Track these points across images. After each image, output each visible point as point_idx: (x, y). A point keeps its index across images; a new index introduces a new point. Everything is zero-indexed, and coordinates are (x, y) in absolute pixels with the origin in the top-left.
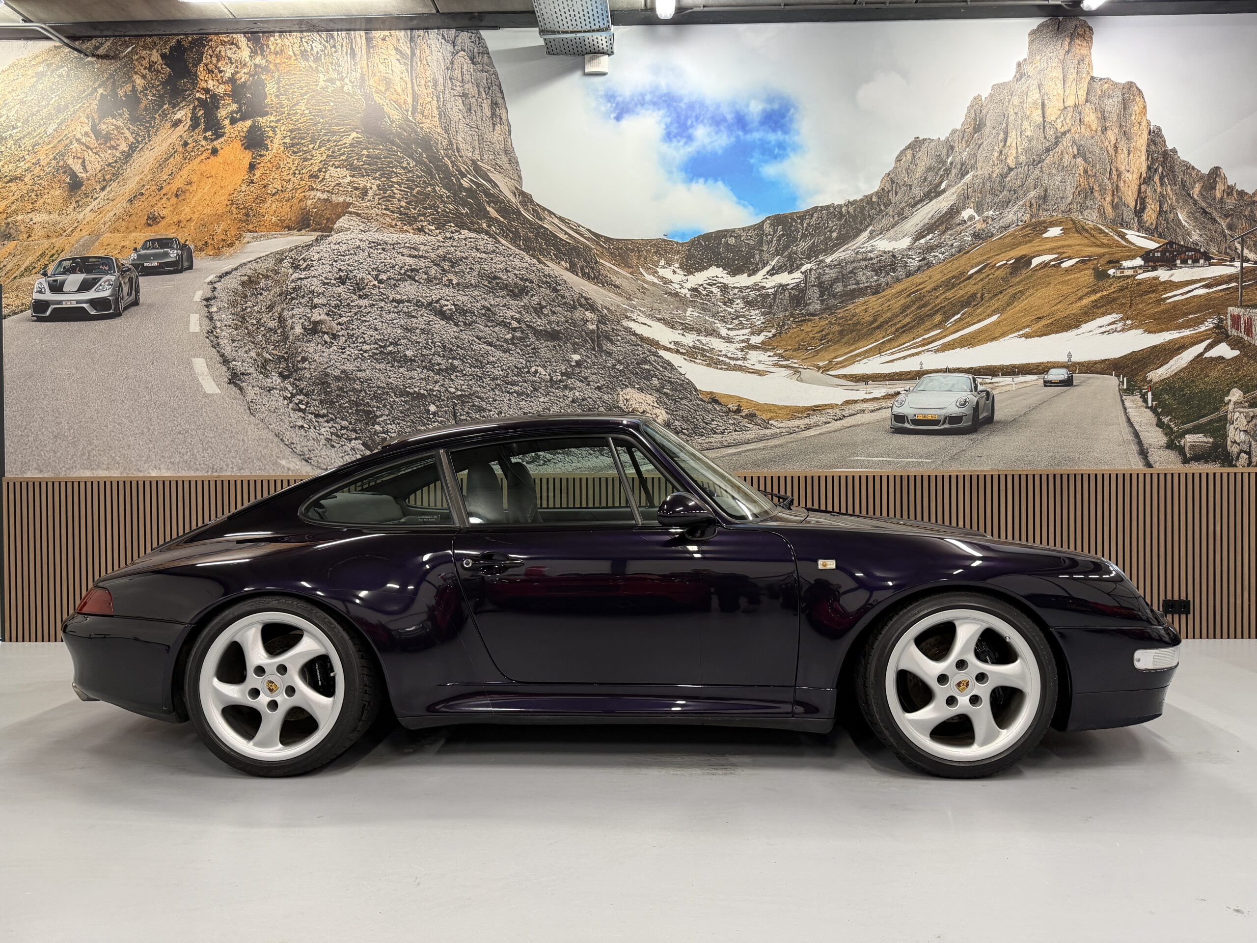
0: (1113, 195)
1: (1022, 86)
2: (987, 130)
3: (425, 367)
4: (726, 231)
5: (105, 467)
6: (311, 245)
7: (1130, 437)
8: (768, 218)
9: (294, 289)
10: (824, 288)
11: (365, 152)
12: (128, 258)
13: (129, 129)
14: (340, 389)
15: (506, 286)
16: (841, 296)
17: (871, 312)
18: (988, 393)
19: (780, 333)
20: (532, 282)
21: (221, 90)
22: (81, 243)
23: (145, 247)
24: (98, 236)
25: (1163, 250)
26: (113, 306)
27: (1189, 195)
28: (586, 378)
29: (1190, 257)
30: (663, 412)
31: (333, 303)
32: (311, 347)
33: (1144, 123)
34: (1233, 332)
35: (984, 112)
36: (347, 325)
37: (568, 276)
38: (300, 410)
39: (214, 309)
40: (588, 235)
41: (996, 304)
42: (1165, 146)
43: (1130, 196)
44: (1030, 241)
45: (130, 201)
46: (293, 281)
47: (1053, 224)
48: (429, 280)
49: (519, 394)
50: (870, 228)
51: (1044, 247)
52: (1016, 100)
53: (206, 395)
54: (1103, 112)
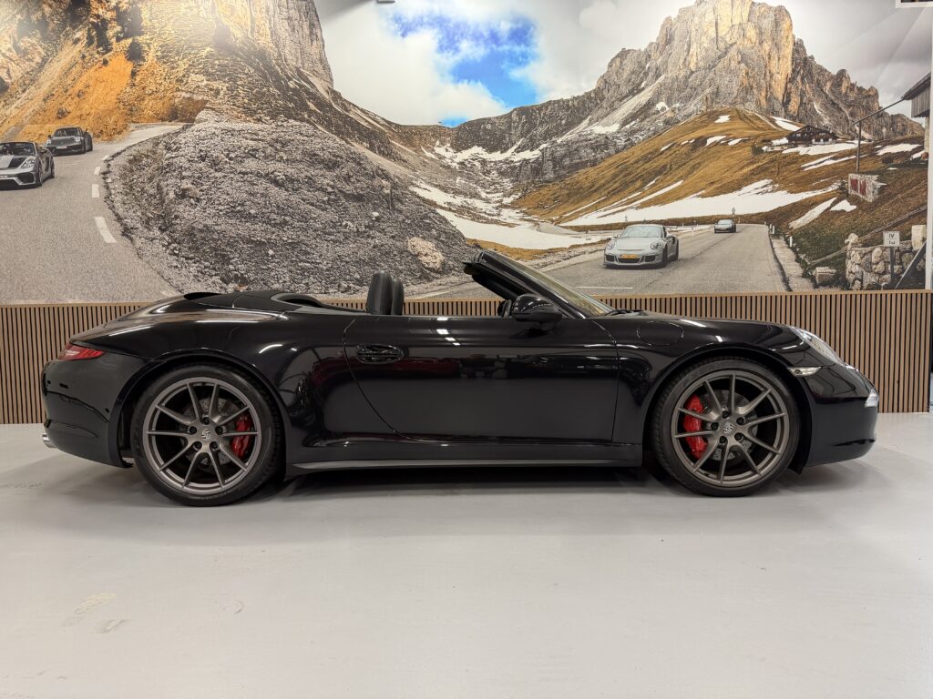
0: (767, 91)
1: (702, 8)
2: (675, 43)
3: (264, 222)
4: (485, 119)
5: (34, 297)
6: (179, 133)
7: (776, 269)
8: (515, 109)
9: (168, 165)
10: (556, 161)
11: (217, 62)
12: (45, 143)
13: (41, 46)
14: (203, 239)
15: (322, 161)
16: (569, 168)
17: (591, 179)
18: (674, 239)
19: (524, 195)
20: (342, 158)
21: (108, 15)
22: (9, 132)
23: (56, 135)
24: (22, 126)
25: (802, 132)
26: (35, 179)
27: (822, 90)
28: (383, 230)
29: (822, 137)
30: (440, 255)
31: (196, 175)
32: (181, 208)
33: (790, 37)
34: (852, 192)
35: (673, 29)
36: (206, 192)
37: (369, 154)
38: (175, 254)
39: (109, 180)
40: (382, 122)
41: (681, 172)
42: (805, 54)
43: (779, 93)
44: (706, 126)
45: (45, 100)
46: (166, 159)
47: (723, 113)
48: (266, 157)
49: (335, 242)
50: (589, 117)
51: (716, 131)
52: (696, 20)
53: (106, 244)
54: (760, 28)
